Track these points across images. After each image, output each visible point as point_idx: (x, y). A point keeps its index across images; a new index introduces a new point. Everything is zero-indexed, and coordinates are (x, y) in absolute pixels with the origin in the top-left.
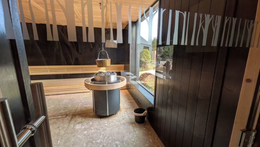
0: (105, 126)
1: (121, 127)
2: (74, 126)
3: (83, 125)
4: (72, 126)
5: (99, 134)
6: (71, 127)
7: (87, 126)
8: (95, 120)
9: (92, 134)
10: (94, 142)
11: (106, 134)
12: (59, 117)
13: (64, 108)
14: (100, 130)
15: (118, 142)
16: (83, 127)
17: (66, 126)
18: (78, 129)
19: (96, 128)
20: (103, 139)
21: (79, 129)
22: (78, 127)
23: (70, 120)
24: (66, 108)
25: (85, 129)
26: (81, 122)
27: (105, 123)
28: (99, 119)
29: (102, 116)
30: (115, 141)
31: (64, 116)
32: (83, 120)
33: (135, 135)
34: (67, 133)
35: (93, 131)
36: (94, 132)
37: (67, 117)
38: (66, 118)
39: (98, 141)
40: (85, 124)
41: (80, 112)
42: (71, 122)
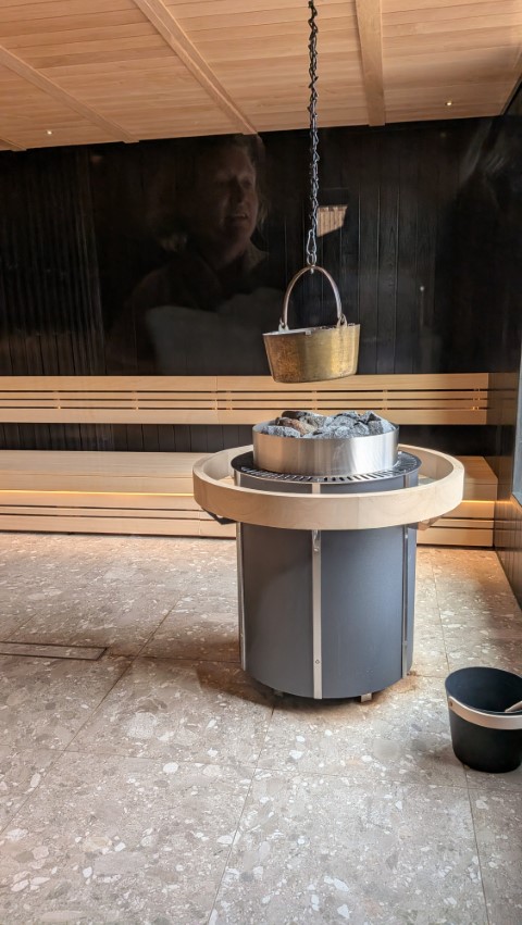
0: (291, 760)
1: (389, 796)
2: (126, 715)
3: (167, 724)
4: (113, 713)
5: (242, 799)
6: (108, 720)
7: (187, 738)
8: (240, 712)
9: (203, 790)
10: (199, 835)
11: (283, 809)
12: (68, 653)
13: (103, 609)
14: (252, 777)
15: (341, 886)
16: (166, 737)
17: (85, 707)
18: (138, 740)
19: (232, 759)
20: (257, 837)
21: (144, 741)
22: (141, 727)
23: (113, 679)
24: (110, 611)
25: (174, 751)
26: (164, 706)
27: (293, 745)
28: (265, 712)
29: (286, 695)
30: (328, 871)
31: (91, 654)
32: (178, 695)
33: (476, 879)
34: (82, 749)
35: (213, 771)
36: (214, 782)
37: (105, 658)
38: (96, 664)
39: (225, 840)
40: (182, 721)
41: (171, 643)
42: (115, 695)
